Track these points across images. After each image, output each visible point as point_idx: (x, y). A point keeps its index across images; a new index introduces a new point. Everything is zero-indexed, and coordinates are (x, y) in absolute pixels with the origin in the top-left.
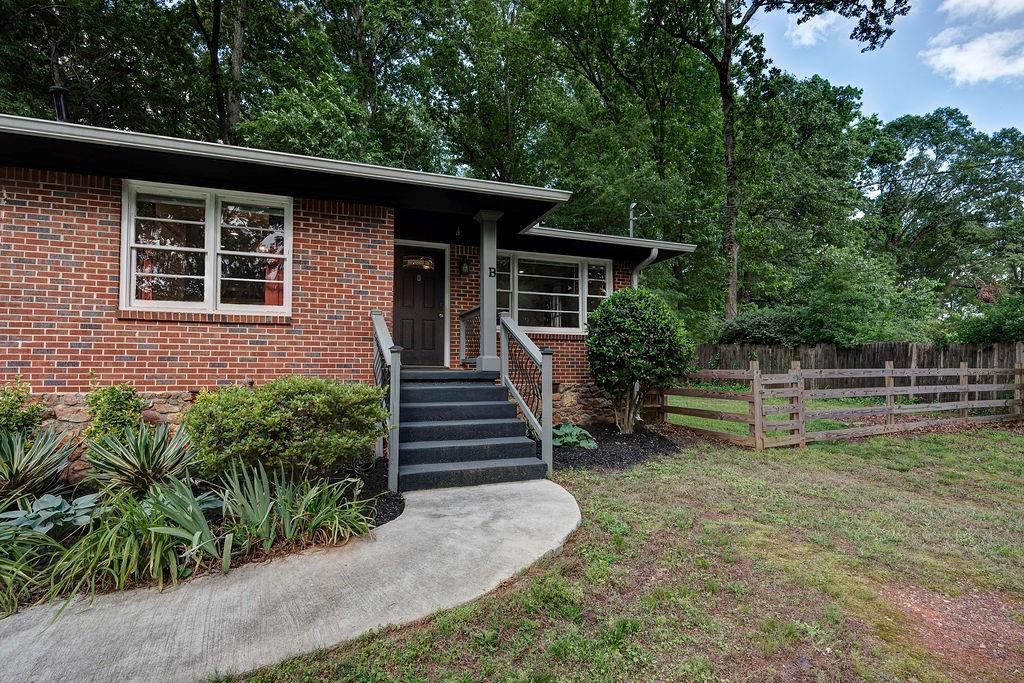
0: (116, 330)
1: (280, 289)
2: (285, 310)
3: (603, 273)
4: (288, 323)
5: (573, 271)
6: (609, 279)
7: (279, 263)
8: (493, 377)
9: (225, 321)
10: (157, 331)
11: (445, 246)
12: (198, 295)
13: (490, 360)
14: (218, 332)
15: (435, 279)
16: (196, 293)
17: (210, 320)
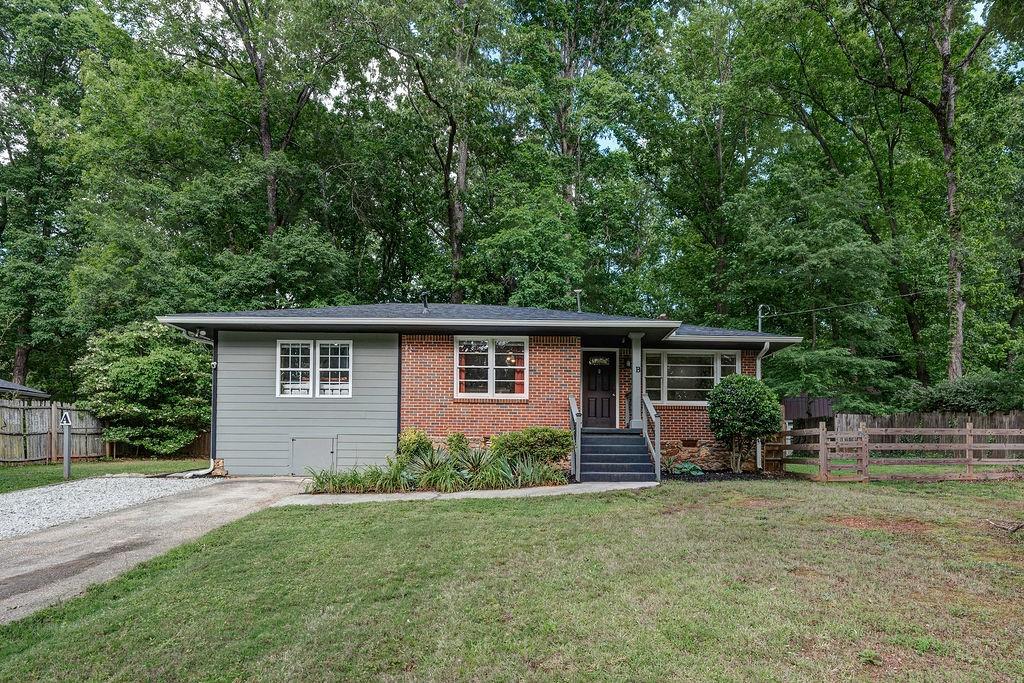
0: (452, 407)
1: (522, 384)
2: (525, 396)
3: (733, 361)
4: (526, 403)
5: (709, 360)
6: (738, 365)
7: (522, 372)
8: (639, 433)
9: (498, 402)
10: (468, 408)
11: (617, 350)
12: (485, 389)
13: (637, 423)
14: (495, 408)
15: (609, 371)
16: (484, 388)
17: (492, 402)
